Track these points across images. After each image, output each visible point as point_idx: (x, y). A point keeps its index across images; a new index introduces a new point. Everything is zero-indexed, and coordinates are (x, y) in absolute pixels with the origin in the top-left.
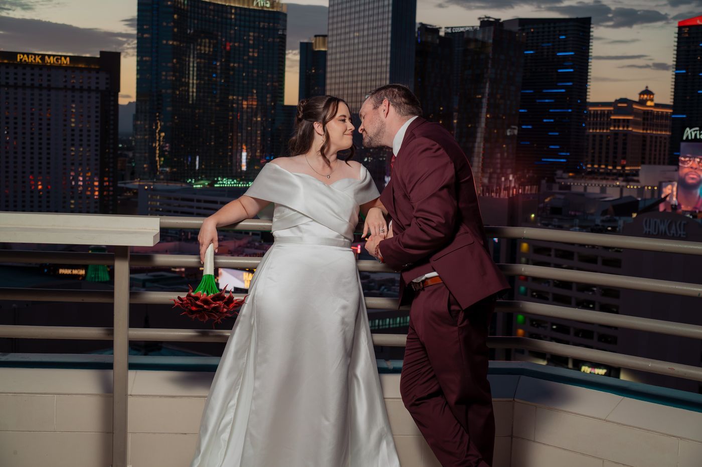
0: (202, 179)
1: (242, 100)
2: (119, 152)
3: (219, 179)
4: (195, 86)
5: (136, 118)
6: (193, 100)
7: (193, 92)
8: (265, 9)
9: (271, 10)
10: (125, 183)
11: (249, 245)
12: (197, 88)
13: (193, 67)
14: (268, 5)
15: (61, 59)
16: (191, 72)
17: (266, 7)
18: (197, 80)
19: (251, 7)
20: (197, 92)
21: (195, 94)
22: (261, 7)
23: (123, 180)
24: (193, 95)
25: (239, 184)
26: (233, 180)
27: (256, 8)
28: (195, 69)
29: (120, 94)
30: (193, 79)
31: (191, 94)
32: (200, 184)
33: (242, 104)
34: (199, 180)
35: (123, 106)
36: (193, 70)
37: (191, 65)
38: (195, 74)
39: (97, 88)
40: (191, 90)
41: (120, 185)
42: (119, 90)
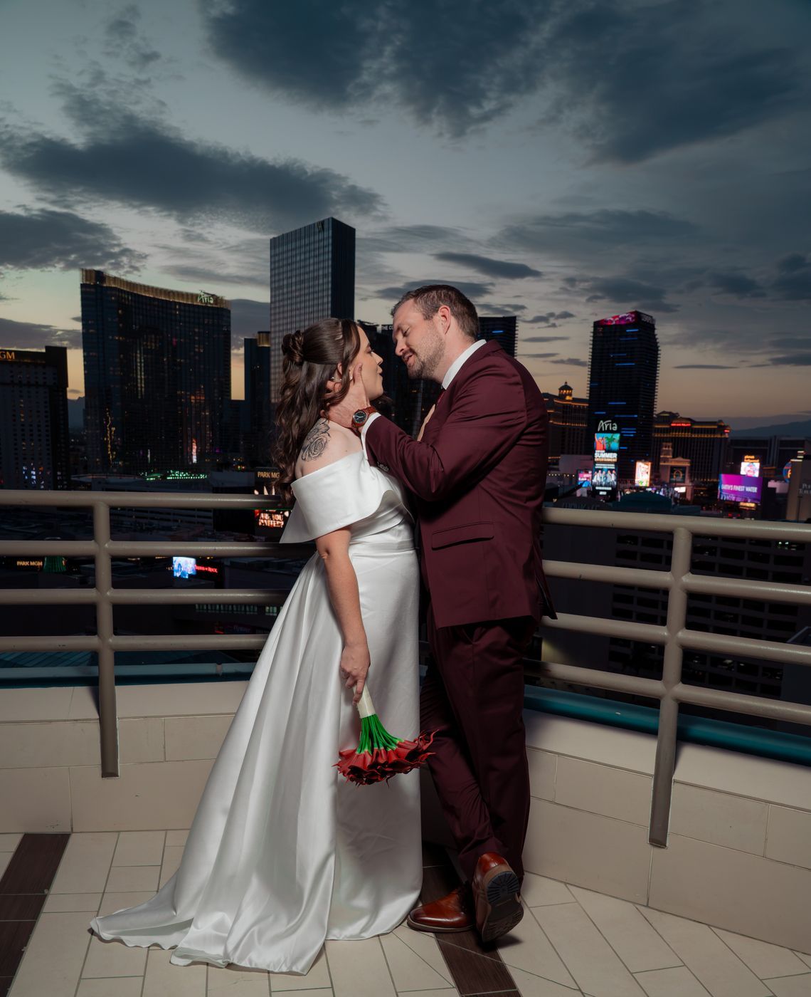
0: (154, 472)
1: (190, 395)
2: (71, 447)
3: (172, 471)
4: (143, 382)
5: (86, 413)
6: (142, 395)
7: (141, 387)
8: (209, 305)
9: (214, 306)
10: (79, 477)
11: (202, 534)
12: (145, 384)
13: (141, 362)
14: (212, 302)
15: (6, 354)
16: (139, 368)
17: (210, 303)
18: (144, 375)
19: (195, 303)
20: (145, 387)
21: (143, 389)
22: (205, 303)
23: (76, 474)
24: (141, 391)
25: (190, 476)
26: (185, 473)
27: (199, 304)
28: (143, 365)
29: (68, 389)
30: (141, 375)
31: (139, 389)
32: (153, 477)
33: (190, 399)
34: (152, 473)
35: (73, 401)
36: (141, 366)
37: (138, 360)
38: (143, 369)
39: (45, 383)
40: (139, 385)
41: (74, 478)
42: (67, 386)
